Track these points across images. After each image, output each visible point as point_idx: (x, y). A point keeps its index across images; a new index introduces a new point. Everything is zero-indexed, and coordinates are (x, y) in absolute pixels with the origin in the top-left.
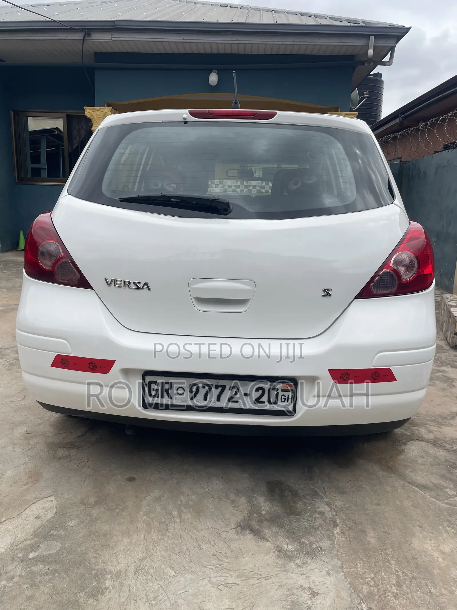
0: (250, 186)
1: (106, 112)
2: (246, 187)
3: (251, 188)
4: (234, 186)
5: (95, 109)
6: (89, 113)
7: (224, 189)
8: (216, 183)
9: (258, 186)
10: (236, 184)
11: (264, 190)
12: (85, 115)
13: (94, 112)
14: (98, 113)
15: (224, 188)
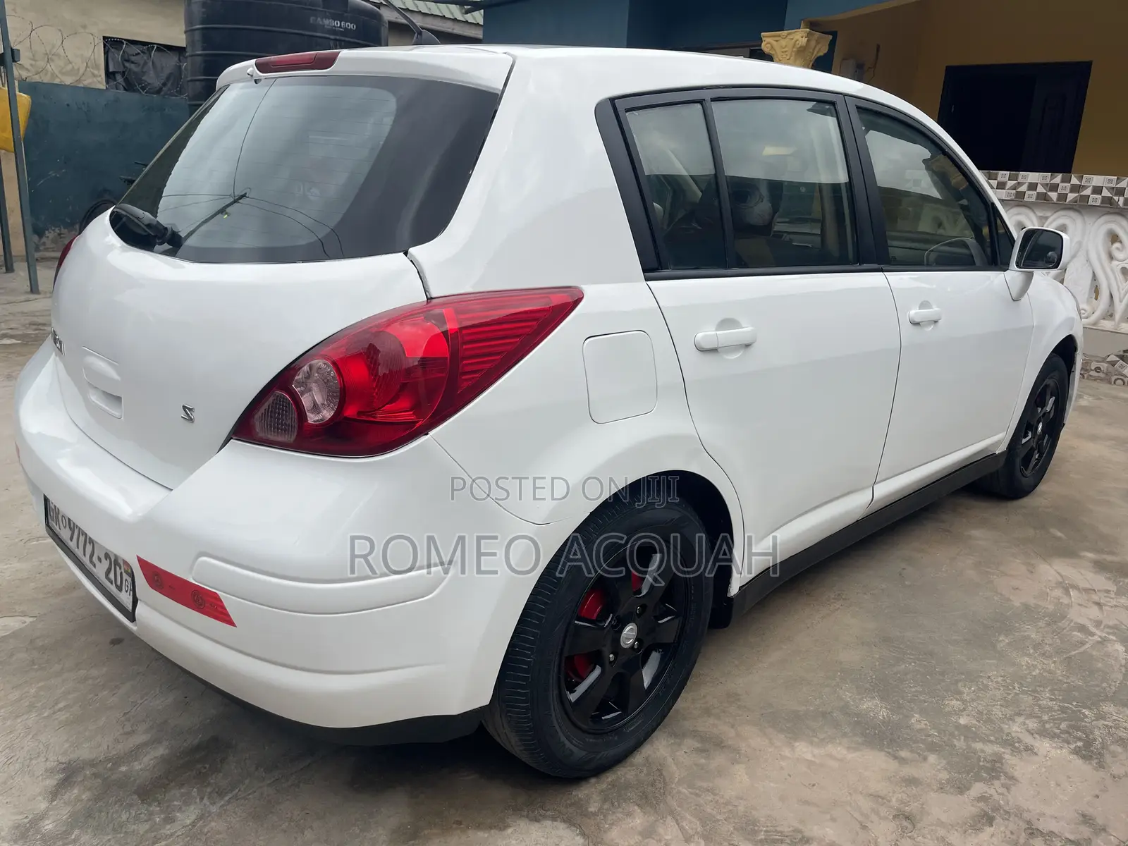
0: (1085, 187)
1: (797, 40)
2: (1075, 189)
3: (1087, 192)
4: (1045, 185)
5: (779, 36)
6: (769, 45)
7: (1018, 193)
8: (1000, 179)
9: (1106, 187)
10: (1050, 181)
11: (1122, 199)
12: (761, 50)
13: (777, 41)
14: (783, 43)
15: (1018, 190)
